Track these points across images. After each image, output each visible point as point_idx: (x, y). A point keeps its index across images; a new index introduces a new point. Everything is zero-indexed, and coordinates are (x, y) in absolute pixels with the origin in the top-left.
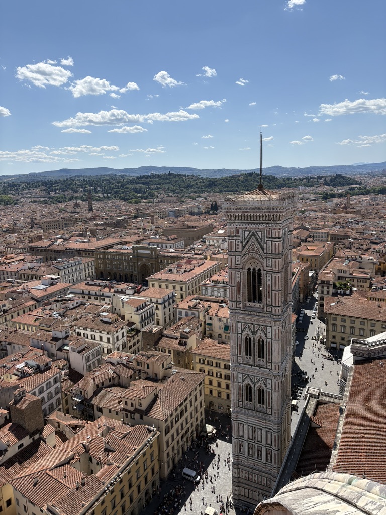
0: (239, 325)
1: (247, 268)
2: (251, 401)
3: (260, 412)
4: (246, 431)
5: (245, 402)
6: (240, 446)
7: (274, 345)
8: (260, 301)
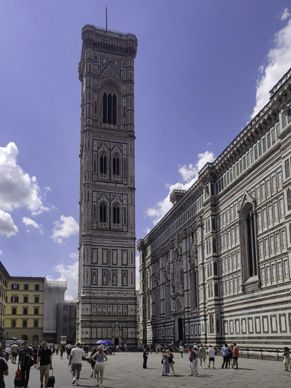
0: (95, 143)
1: (103, 92)
2: (105, 221)
3: (115, 231)
4: (100, 255)
5: (99, 224)
6: (92, 276)
7: (130, 158)
8: (115, 123)
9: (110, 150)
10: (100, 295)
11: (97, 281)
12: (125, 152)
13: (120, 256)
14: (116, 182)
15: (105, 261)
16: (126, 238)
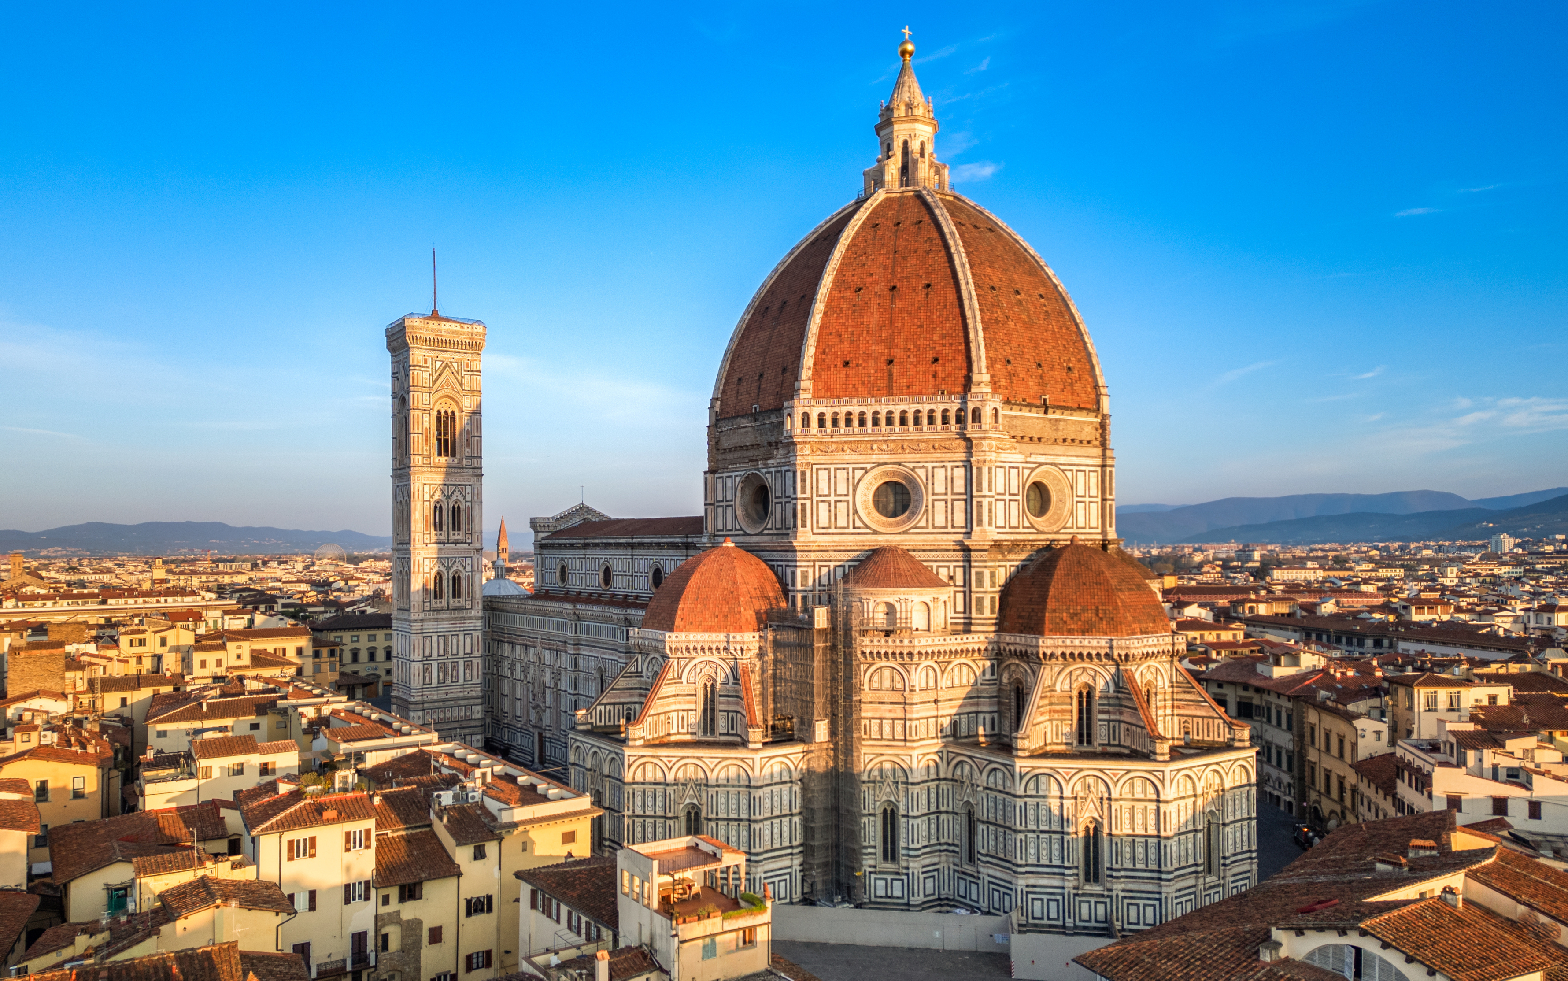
0: (427, 488)
1: (436, 410)
2: (441, 597)
3: (456, 609)
4: (435, 645)
5: (433, 601)
6: (424, 673)
7: (477, 507)
8: (454, 455)
9: (448, 497)
10: (435, 697)
11: (431, 679)
12: (468, 498)
13: (461, 643)
14: (456, 542)
15: (442, 652)
16: (470, 618)
